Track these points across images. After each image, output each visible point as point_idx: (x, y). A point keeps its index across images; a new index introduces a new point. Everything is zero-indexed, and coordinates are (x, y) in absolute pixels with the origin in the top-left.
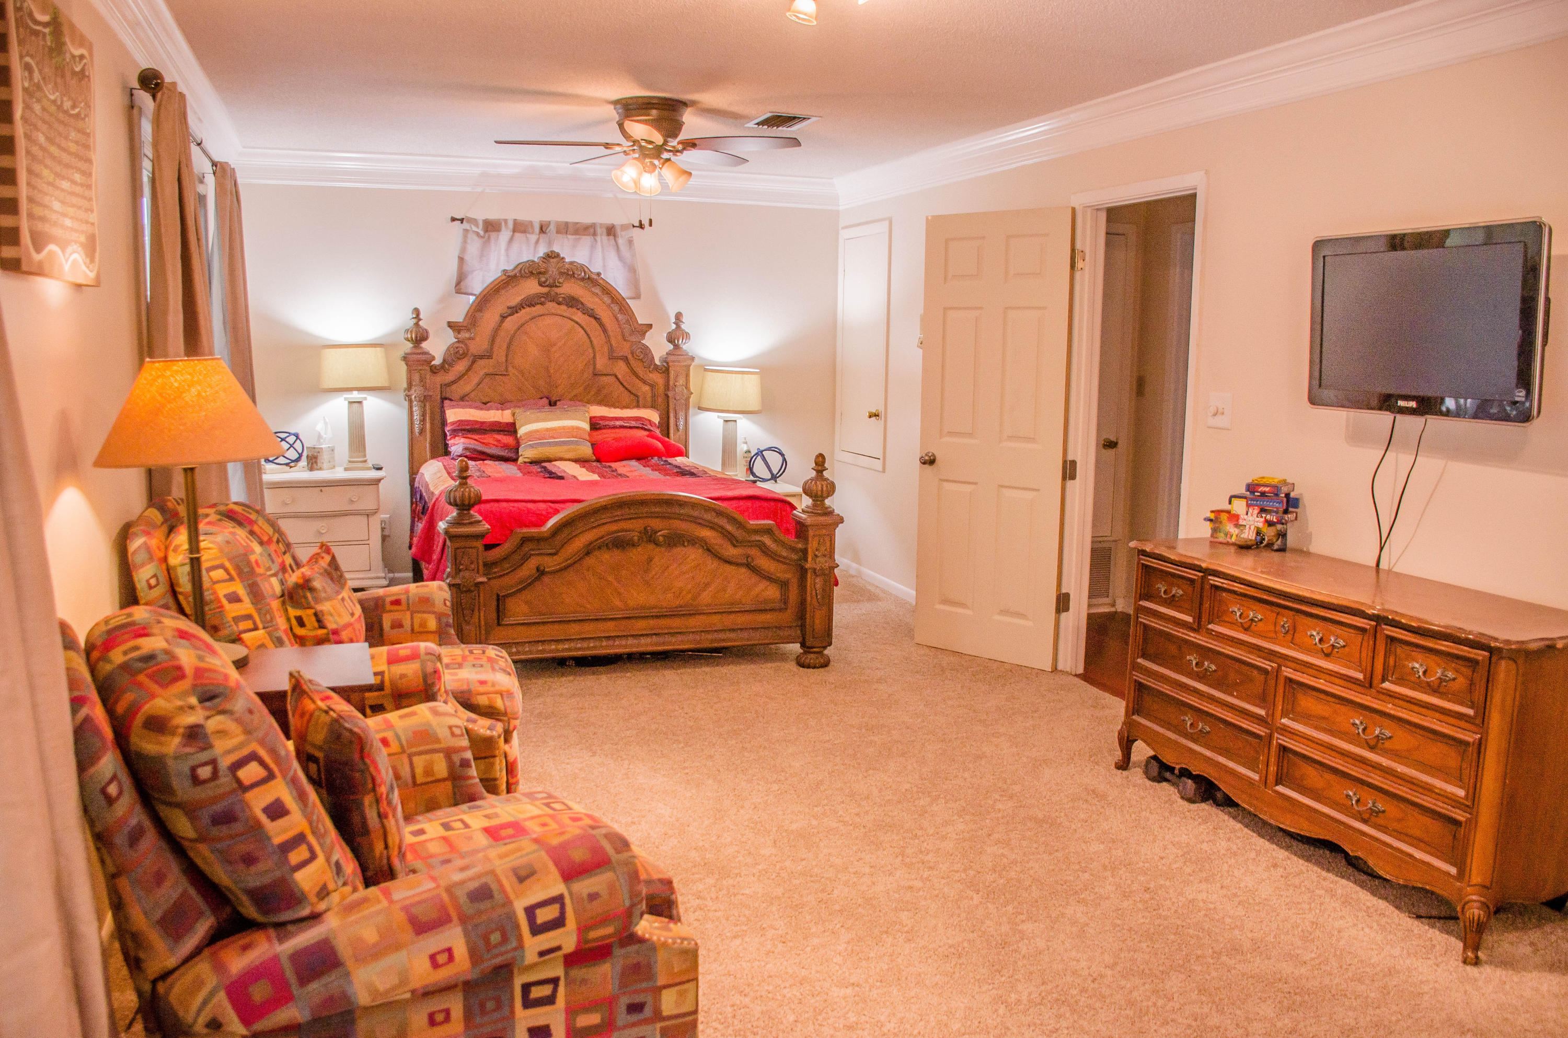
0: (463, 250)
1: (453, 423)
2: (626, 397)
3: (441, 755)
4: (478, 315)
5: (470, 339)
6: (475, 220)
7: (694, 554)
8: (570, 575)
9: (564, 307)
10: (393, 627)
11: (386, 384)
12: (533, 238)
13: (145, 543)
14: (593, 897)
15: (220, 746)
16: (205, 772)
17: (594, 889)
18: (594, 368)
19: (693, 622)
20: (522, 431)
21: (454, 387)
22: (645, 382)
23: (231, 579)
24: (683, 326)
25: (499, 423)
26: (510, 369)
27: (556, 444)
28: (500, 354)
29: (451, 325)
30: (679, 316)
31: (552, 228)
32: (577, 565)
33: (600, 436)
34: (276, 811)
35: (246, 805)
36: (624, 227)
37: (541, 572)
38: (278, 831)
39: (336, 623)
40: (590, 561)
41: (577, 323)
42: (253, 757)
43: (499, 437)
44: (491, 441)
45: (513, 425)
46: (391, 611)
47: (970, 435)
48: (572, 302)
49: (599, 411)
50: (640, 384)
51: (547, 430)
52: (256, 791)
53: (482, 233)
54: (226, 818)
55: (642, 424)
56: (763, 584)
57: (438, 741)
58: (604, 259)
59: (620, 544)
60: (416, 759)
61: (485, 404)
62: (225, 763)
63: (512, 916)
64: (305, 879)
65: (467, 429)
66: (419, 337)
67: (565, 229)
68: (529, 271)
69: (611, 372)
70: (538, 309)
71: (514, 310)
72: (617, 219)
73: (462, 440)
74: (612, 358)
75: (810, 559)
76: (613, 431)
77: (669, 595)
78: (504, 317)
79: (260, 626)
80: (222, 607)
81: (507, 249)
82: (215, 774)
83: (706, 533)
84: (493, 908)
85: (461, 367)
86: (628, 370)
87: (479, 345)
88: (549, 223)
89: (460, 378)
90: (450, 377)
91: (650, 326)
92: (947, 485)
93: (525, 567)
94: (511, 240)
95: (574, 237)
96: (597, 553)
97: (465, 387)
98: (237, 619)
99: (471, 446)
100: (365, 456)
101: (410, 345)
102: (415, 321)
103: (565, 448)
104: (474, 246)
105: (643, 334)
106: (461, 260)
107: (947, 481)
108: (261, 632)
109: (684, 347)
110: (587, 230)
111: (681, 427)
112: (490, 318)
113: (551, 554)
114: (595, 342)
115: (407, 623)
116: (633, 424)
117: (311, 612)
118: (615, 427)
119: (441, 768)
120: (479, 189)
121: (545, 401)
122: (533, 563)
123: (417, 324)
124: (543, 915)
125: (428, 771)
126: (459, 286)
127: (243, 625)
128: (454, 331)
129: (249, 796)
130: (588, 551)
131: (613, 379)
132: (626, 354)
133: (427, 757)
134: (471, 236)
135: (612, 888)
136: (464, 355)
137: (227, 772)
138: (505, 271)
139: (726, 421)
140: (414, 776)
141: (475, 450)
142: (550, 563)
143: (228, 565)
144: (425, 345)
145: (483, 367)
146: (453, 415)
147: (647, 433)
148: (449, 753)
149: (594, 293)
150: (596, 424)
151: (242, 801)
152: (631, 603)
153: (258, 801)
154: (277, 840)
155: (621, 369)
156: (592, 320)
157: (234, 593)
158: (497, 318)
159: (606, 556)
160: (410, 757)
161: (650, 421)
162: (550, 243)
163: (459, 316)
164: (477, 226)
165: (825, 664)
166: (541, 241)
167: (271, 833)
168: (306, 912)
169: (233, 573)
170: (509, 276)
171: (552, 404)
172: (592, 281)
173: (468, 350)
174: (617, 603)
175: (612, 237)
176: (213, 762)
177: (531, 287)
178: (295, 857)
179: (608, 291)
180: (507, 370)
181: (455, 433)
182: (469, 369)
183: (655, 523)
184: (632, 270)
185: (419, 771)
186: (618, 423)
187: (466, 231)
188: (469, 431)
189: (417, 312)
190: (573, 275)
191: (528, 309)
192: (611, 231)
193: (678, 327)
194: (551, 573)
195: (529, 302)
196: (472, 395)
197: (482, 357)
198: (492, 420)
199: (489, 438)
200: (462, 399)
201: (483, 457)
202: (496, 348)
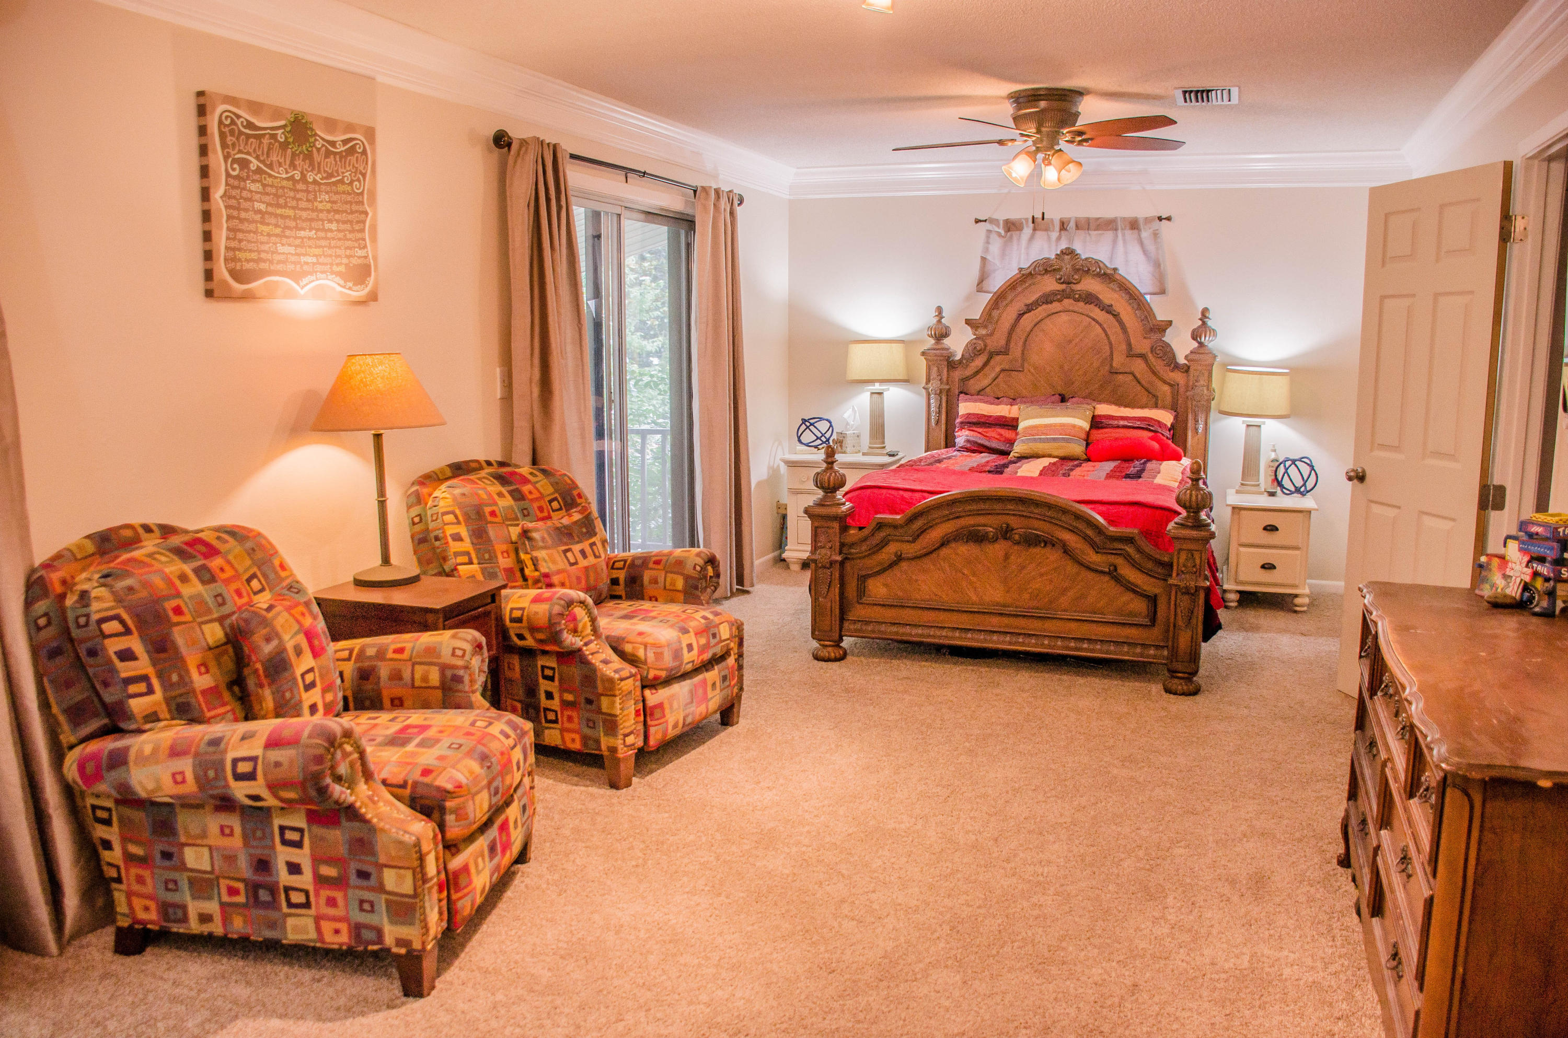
0: (986, 250)
1: (963, 415)
2: (1144, 398)
3: (437, 668)
4: (995, 313)
5: (988, 335)
6: (997, 220)
7: (1053, 556)
8: (927, 563)
9: (1081, 304)
10: (650, 582)
11: (906, 378)
12: (1054, 235)
13: (417, 490)
14: (277, 764)
15: (95, 606)
16: (82, 621)
17: (279, 759)
18: (1111, 366)
19: (1048, 625)
20: (1022, 425)
21: (972, 381)
22: (1165, 382)
23: (459, 523)
24: (1209, 323)
25: (1006, 418)
26: (1026, 365)
27: (1048, 441)
28: (1016, 350)
29: (968, 322)
30: (1205, 312)
31: (1072, 224)
32: (934, 555)
33: (1097, 435)
34: (127, 655)
35: (104, 649)
36: (1148, 220)
37: (899, 559)
38: (126, 669)
39: (549, 568)
40: (944, 551)
41: (1094, 319)
42: (117, 617)
43: (1002, 431)
44: (994, 434)
45: (1016, 420)
46: (651, 569)
47: (1396, 449)
48: (1090, 299)
49: (1104, 409)
50: (1159, 384)
51: (1046, 426)
52: (112, 639)
53: (1003, 233)
54: (92, 653)
55: (1149, 425)
56: (1128, 596)
57: (439, 656)
58: (1126, 253)
59: (977, 537)
60: (417, 667)
61: (998, 398)
62: (95, 617)
63: (222, 762)
64: (137, 705)
65: (977, 422)
66: (941, 334)
67: (1086, 225)
68: (1045, 268)
69: (1128, 370)
70: (1055, 306)
71: (1029, 308)
72: (1142, 211)
73: (967, 432)
74: (1131, 354)
75: (1174, 574)
76: (1117, 430)
77: (1026, 596)
78: (1021, 315)
79: (475, 561)
80: (447, 543)
81: (1027, 248)
82: (87, 624)
83: (1067, 536)
84: (215, 753)
85: (979, 362)
86: (1146, 368)
87: (998, 341)
88: (1069, 220)
89: (977, 373)
90: (968, 372)
91: (1170, 323)
92: (1376, 509)
93: (885, 550)
94: (1032, 238)
95: (1096, 232)
96: (953, 545)
97: (983, 381)
98: (456, 554)
99: (972, 439)
100: (883, 443)
101: (932, 341)
102: (937, 319)
103: (1056, 445)
104: (996, 246)
105: (1163, 331)
106: (984, 259)
107: (1376, 502)
108: (475, 567)
109: (1210, 345)
110: (1108, 225)
111: (1200, 431)
112: (1008, 316)
113: (908, 541)
114: (1113, 338)
115: (661, 580)
116: (1138, 424)
117: (529, 556)
118: (1118, 427)
119: (435, 677)
120: (1005, 191)
121: (1057, 398)
122: (892, 549)
123: (939, 321)
124: (243, 768)
125: (425, 679)
126: (980, 285)
127: (460, 559)
128: (972, 328)
129: (107, 642)
130: (944, 543)
131: (1131, 377)
132: (1144, 352)
133: (426, 667)
134: (994, 237)
135: (291, 762)
136: (981, 352)
137: (95, 624)
138: (1021, 269)
139: (1248, 426)
140: (413, 679)
141: (975, 443)
142: (910, 549)
143: (458, 512)
144: (947, 342)
145: (999, 363)
146: (965, 408)
147: (1150, 434)
148: (443, 668)
149: (1112, 289)
150: (1097, 423)
151: (103, 645)
152: (987, 599)
153: (113, 646)
154: (124, 675)
155: (1139, 366)
156: (1110, 317)
157: (458, 534)
158: (1014, 316)
159: (964, 549)
160: (413, 665)
161: (1159, 422)
162: (1071, 240)
163: (976, 314)
164: (998, 227)
165: (1196, 692)
166: (1063, 238)
167: (119, 669)
168: (133, 726)
169: (461, 518)
170: (1023, 275)
171: (1063, 399)
172: (1109, 277)
173: (986, 346)
174: (974, 598)
175: (1136, 231)
176: (88, 616)
177: (1050, 284)
178: (132, 689)
179: (1126, 289)
180: (1022, 366)
181: (963, 425)
182: (986, 364)
183: (1013, 522)
184: (1157, 265)
185: (418, 676)
186: (1122, 423)
187: (989, 231)
188: (974, 424)
189: (939, 310)
190: (1088, 271)
191: (1044, 306)
192: (1134, 225)
193: (1204, 323)
194: (909, 559)
195: (1047, 299)
196: (988, 390)
197: (998, 353)
198: (998, 414)
199: (992, 432)
200: (979, 393)
201: (982, 450)
202: (1012, 345)
